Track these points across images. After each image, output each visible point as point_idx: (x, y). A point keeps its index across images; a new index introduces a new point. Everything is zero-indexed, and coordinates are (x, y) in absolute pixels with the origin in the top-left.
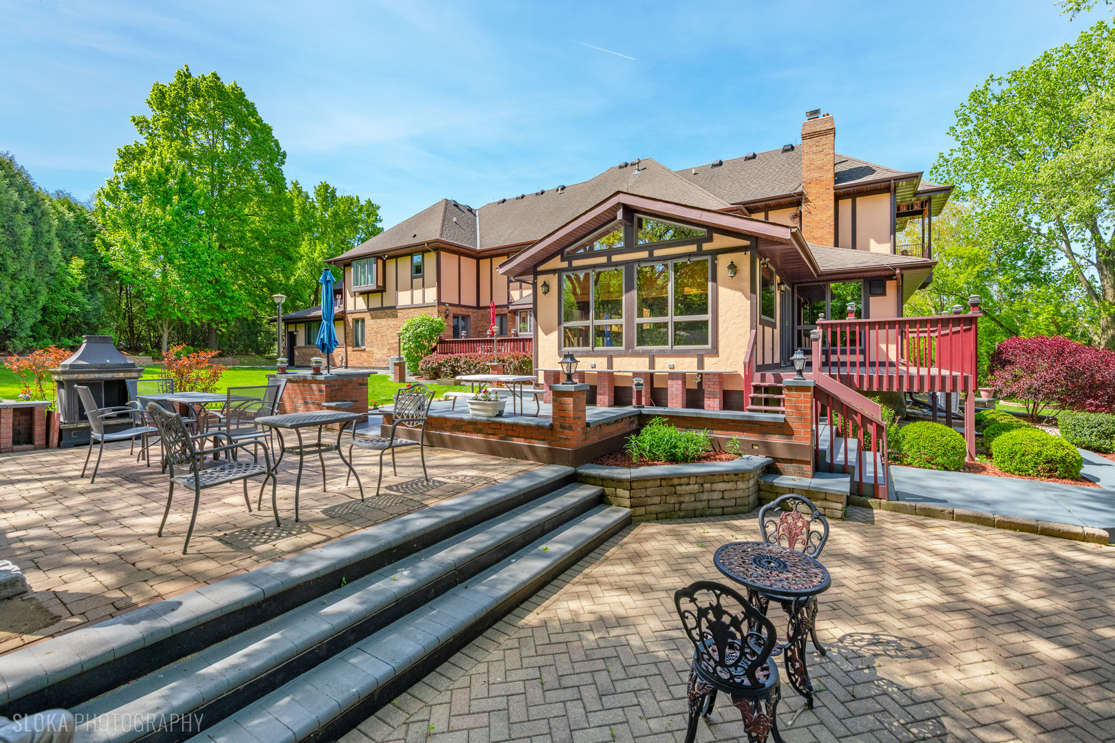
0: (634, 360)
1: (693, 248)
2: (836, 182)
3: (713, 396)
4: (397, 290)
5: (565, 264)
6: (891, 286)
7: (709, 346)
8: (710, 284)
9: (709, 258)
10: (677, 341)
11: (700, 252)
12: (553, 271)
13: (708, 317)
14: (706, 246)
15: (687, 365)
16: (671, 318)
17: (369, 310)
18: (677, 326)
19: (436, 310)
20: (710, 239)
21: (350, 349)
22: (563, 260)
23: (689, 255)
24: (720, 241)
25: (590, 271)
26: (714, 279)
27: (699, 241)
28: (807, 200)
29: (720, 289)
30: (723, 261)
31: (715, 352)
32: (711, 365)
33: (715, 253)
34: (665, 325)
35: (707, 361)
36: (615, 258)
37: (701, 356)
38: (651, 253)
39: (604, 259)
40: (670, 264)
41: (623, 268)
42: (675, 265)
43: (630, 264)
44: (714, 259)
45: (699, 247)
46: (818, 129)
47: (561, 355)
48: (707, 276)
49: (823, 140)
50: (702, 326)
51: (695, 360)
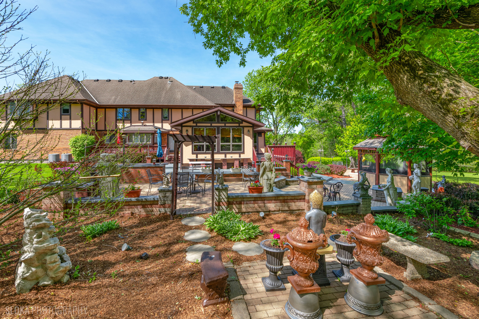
0: (220, 155)
1: (237, 125)
2: (244, 103)
3: (246, 164)
4: (48, 119)
5: (195, 125)
6: (263, 134)
7: (242, 151)
8: (242, 135)
9: (242, 128)
10: (233, 150)
11: (239, 126)
12: (190, 126)
13: (242, 143)
14: (241, 125)
15: (236, 156)
16: (231, 143)
17: (21, 129)
18: (233, 145)
19: (81, 131)
20: (242, 123)
21: (1, 150)
22: (194, 123)
24: (244, 124)
25: (204, 128)
26: (243, 133)
27: (239, 123)
28: (236, 107)
29: (245, 136)
30: (246, 130)
31: (243, 153)
32: (243, 156)
33: (243, 127)
34: (229, 145)
35: (242, 155)
36: (213, 125)
37: (240, 154)
38: (225, 125)
39: (209, 125)
40: (231, 128)
41: (216, 128)
42: (233, 129)
43: (218, 127)
44: (243, 129)
45: (239, 125)
46: (239, 87)
47: (193, 153)
48: (241, 133)
49: (240, 90)
50: (240, 146)
51: (238, 155)
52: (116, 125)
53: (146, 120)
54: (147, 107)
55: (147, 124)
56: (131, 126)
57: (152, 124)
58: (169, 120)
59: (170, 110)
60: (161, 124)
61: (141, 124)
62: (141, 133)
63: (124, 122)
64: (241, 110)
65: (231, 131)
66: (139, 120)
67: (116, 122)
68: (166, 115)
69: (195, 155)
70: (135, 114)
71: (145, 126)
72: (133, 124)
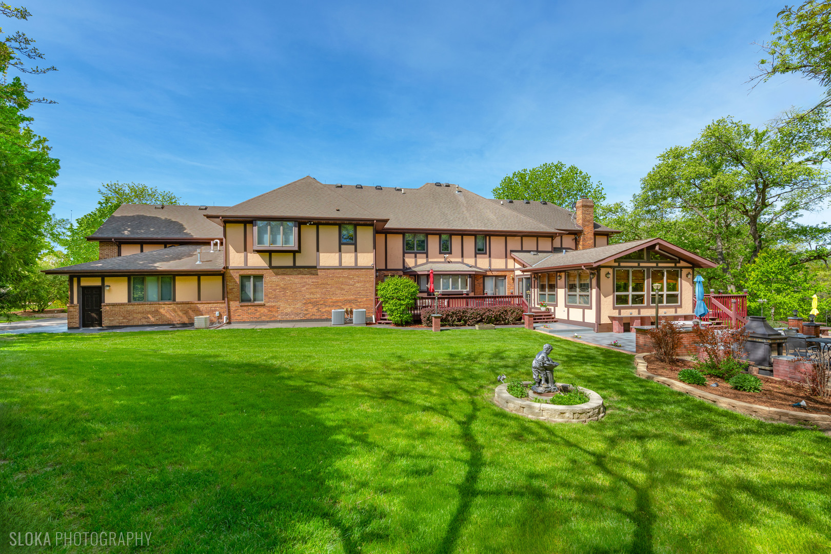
0: (650, 310)
1: (673, 265)
4: (318, 250)
5: (617, 264)
7: (679, 304)
8: (679, 279)
9: (679, 270)
10: (667, 303)
11: (675, 267)
12: (611, 267)
13: (679, 292)
14: (678, 265)
16: (665, 292)
17: (271, 267)
18: (667, 296)
19: (373, 272)
20: (679, 262)
21: (234, 305)
23: (672, 267)
24: (683, 264)
25: (630, 269)
26: (681, 277)
27: (675, 262)
29: (683, 282)
30: (685, 272)
31: (680, 306)
32: (680, 312)
33: (681, 268)
34: (662, 295)
35: (679, 310)
36: (642, 265)
37: (676, 307)
38: (657, 265)
39: (636, 264)
40: (665, 270)
41: (646, 269)
42: (667, 271)
43: (648, 268)
44: (681, 271)
45: (676, 265)
46: (588, 204)
47: (614, 308)
48: (678, 276)
49: (590, 210)
50: (676, 296)
51: (674, 310)
52: (404, 260)
53: (451, 253)
54: (452, 233)
55: (452, 260)
56: (427, 262)
57: (460, 260)
58: (486, 254)
59: (488, 238)
60: (474, 260)
61: (443, 260)
62: (455, 275)
63: (416, 257)
64: (591, 238)
65: (665, 273)
66: (440, 253)
67: (404, 256)
68: (480, 245)
69: (617, 311)
70: (433, 244)
71: (449, 262)
72: (430, 260)
